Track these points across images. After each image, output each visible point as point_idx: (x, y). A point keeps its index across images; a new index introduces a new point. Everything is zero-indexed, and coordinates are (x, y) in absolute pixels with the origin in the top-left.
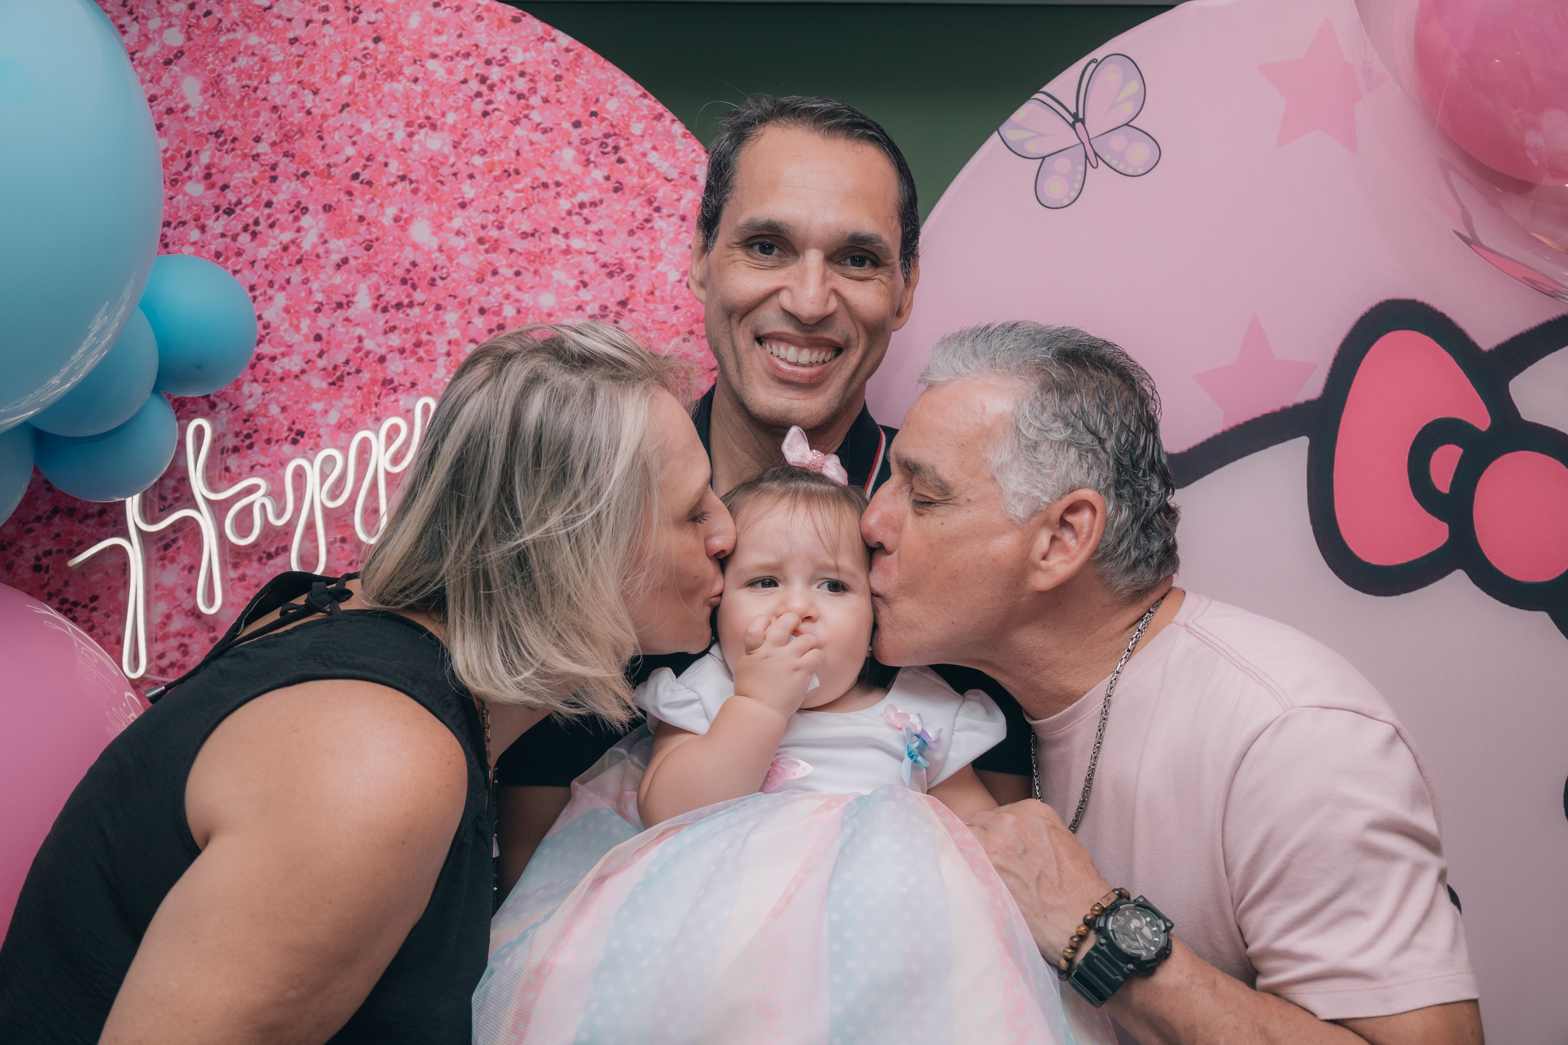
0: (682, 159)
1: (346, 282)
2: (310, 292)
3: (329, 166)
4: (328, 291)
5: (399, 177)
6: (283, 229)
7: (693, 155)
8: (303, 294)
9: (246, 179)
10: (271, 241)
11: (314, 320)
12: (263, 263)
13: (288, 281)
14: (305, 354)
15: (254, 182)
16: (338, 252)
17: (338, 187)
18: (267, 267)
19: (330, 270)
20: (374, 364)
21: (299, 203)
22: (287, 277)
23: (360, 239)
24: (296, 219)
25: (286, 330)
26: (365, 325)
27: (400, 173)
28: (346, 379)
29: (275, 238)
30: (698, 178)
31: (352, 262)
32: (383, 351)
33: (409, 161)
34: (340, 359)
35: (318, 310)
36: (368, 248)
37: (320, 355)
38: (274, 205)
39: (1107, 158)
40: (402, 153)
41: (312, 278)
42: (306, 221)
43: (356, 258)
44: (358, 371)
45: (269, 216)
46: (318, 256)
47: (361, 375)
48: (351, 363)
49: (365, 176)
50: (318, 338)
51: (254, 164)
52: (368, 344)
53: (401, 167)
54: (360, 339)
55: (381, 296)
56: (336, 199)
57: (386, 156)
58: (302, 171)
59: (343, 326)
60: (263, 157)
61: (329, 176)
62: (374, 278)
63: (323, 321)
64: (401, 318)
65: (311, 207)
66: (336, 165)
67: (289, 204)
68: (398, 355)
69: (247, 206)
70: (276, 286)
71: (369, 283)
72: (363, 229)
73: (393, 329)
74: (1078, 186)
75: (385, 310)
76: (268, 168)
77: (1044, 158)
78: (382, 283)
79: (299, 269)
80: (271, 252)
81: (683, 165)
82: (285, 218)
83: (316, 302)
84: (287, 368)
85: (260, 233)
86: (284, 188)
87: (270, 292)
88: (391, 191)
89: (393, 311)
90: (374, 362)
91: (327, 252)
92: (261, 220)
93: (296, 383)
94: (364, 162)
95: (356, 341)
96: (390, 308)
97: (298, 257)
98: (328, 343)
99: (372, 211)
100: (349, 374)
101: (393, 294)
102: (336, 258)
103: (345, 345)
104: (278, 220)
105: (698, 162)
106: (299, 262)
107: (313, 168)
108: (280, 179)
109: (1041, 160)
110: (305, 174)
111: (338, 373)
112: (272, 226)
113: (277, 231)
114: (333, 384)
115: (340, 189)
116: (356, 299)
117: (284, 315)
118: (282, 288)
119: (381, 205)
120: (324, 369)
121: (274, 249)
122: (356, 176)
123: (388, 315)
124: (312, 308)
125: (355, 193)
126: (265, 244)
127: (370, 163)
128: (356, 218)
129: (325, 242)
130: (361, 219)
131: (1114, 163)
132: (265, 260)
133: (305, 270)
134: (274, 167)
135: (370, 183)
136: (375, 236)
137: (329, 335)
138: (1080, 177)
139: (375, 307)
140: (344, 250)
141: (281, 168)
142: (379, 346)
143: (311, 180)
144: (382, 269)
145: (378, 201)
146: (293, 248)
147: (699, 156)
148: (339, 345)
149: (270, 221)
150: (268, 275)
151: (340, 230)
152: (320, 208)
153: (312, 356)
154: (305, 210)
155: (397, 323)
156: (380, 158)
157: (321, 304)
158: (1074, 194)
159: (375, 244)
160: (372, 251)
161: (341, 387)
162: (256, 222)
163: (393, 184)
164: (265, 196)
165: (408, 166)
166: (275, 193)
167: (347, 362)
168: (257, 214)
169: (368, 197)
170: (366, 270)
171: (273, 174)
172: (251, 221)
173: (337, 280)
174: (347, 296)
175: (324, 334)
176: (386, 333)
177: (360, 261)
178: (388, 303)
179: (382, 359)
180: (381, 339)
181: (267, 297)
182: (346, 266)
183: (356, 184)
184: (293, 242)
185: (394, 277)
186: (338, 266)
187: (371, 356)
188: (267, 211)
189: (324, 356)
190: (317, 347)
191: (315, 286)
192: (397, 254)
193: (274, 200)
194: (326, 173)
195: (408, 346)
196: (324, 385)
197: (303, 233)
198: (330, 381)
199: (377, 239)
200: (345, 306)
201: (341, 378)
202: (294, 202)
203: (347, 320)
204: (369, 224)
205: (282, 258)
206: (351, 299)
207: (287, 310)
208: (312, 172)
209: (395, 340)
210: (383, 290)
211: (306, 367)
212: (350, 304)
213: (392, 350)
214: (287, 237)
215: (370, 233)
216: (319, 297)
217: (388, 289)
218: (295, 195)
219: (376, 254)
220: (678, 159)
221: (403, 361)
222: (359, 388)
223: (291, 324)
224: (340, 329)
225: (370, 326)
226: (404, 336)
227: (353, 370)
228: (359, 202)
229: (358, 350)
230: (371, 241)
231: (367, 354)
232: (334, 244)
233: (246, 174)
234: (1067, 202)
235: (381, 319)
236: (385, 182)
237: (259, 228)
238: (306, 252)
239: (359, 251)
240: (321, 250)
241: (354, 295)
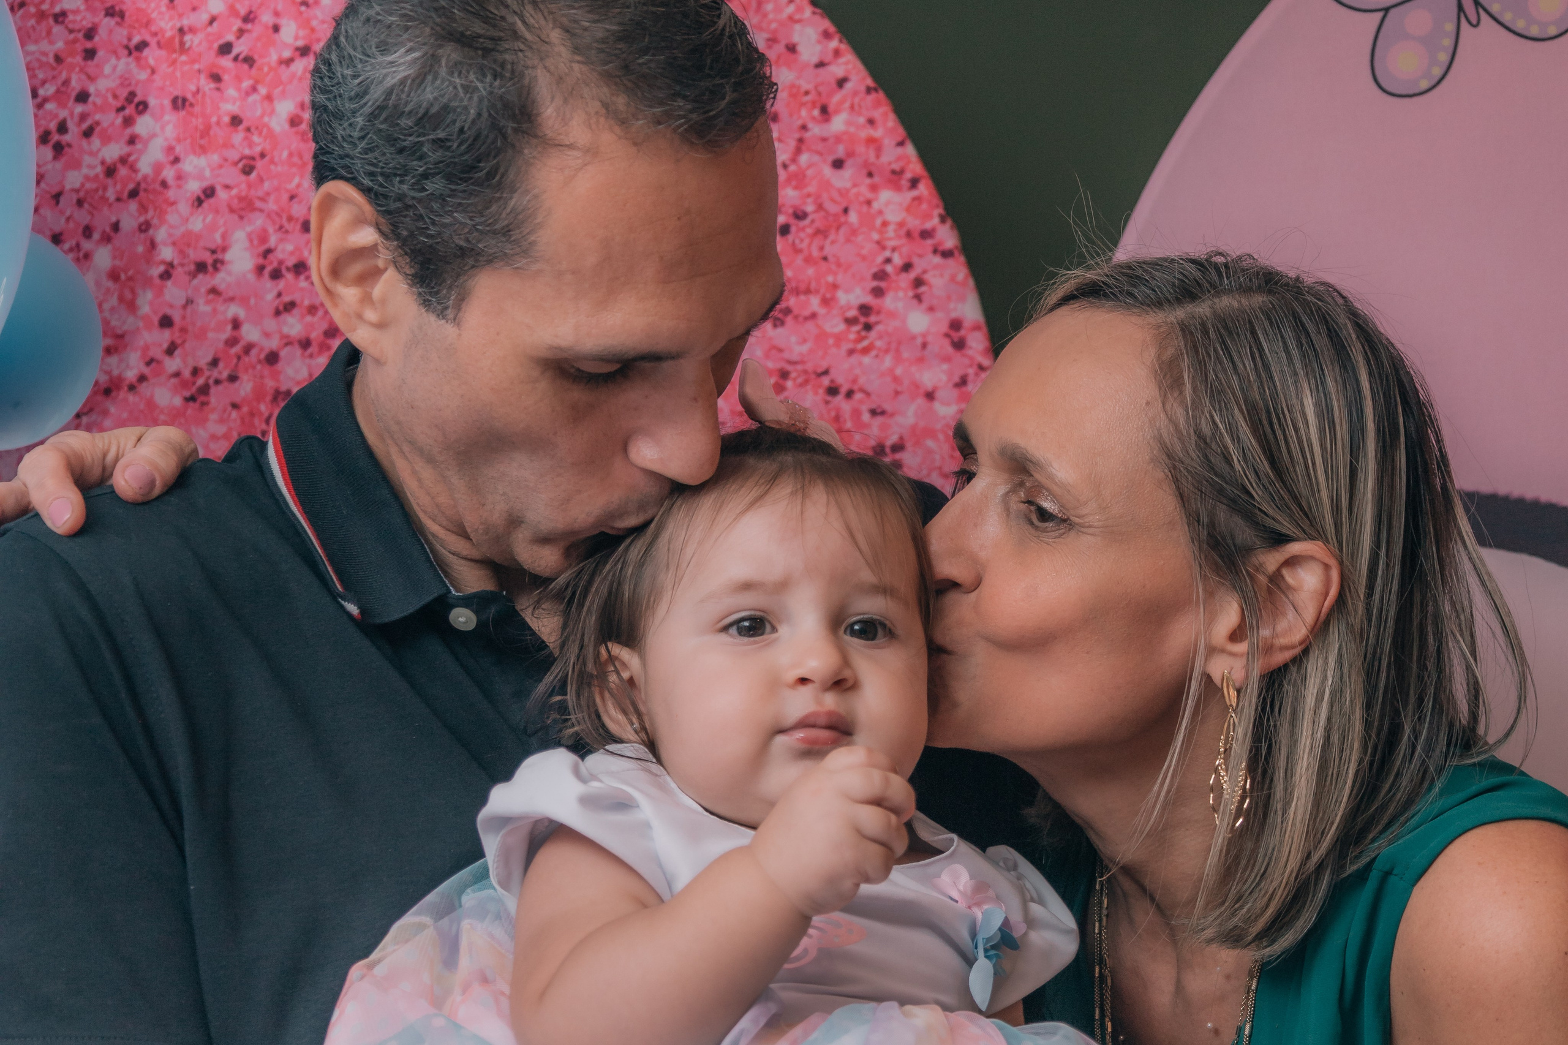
0: (771, 16)
1: (212, 228)
2: (153, 245)
3: (181, 31)
4: (182, 244)
5: (297, 49)
6: (106, 140)
7: (791, 9)
8: (140, 249)
9: (45, 54)
10: (87, 160)
11: (159, 293)
12: (75, 197)
13: (116, 227)
14: (146, 348)
15: (58, 59)
16: (200, 177)
17: (196, 66)
18: (80, 203)
19: (184, 207)
20: (259, 367)
21: (132, 94)
22: (114, 219)
23: (234, 155)
24: (128, 122)
25: (113, 309)
26: (244, 301)
27: (300, 43)
28: (213, 390)
29: (93, 154)
30: (800, 48)
31: (222, 195)
32: (273, 344)
33: (314, 23)
34: (203, 358)
35: (166, 275)
36: (248, 170)
37: (170, 351)
38: (91, 99)
39: (1495, 8)
40: (303, 8)
41: (155, 221)
42: (143, 125)
43: (227, 187)
44: (233, 378)
45: (83, 117)
46: (164, 184)
47: (237, 384)
48: (221, 365)
49: (241, 47)
50: (166, 322)
51: (57, 29)
52: (250, 333)
53: (301, 33)
54: (236, 324)
55: (268, 252)
56: (193, 88)
57: (277, 14)
58: (136, 39)
59: (207, 302)
60: (71, 17)
61: (183, 49)
62: (258, 221)
63: (174, 293)
64: (302, 289)
65: (152, 102)
66: (192, 30)
67: (115, 97)
68: (298, 351)
69: (46, 100)
70: (96, 236)
71: (249, 229)
72: (238, 137)
73: (290, 306)
74: (1444, 57)
75: (276, 275)
76: (80, 35)
77: (1387, 10)
78: (271, 230)
79: (133, 206)
80: (87, 178)
81: (774, 26)
82: (109, 120)
83: (163, 262)
84: (115, 373)
85: (69, 145)
86: (107, 69)
87: (87, 245)
88: (285, 73)
89: (289, 276)
90: (260, 361)
91: (179, 177)
92: (71, 125)
93: (131, 398)
94: (237, 24)
95: (229, 327)
96: (284, 271)
97: (131, 186)
98: (184, 330)
99: (253, 108)
100: (217, 382)
101: (290, 247)
102: (194, 187)
103: (210, 335)
104: (98, 123)
105: (799, 21)
106: (134, 194)
107: (155, 34)
108: (101, 54)
109: (1380, 15)
110: (142, 45)
111: (200, 381)
112: (88, 134)
113: (96, 142)
114: (192, 399)
115: (199, 71)
116: (228, 256)
117: (110, 284)
118: (106, 239)
119: (269, 98)
120: (177, 374)
121: (92, 173)
122: (225, 49)
123: (282, 284)
124: (156, 271)
125: (226, 77)
126: (76, 165)
127: (249, 26)
128: (226, 119)
129: (177, 160)
130: (236, 121)
131: (1507, 18)
132: (77, 191)
133: (143, 208)
134: (90, 34)
135: (249, 61)
136: (258, 149)
137: (184, 317)
138: (1448, 42)
139: (260, 270)
140: (207, 173)
141: (102, 34)
142: (267, 335)
143: (152, 55)
144: (272, 206)
145: (263, 91)
146: (123, 171)
147: (800, 9)
148: (201, 335)
149: (85, 126)
150: (82, 217)
151: (202, 141)
152: (167, 102)
153: (157, 353)
154: (143, 107)
155: (296, 297)
156: (267, 18)
157: (171, 265)
158: (1437, 72)
159: (259, 164)
160: (254, 175)
161: (205, 404)
162: (62, 128)
163: (288, 62)
164: (76, 84)
165: (313, 30)
166: (92, 79)
167: (215, 363)
168: (63, 114)
169: (246, 84)
170: (244, 207)
171: (89, 45)
172: (53, 126)
173: (197, 224)
174: (214, 252)
175: (176, 316)
176: (278, 313)
177: (234, 192)
178: (281, 262)
179: (272, 358)
180: (271, 324)
181: (81, 254)
182: (212, 201)
183: (226, 62)
184: (123, 160)
185: (290, 219)
186: (199, 202)
187: (254, 352)
188: (79, 109)
189: (177, 352)
190: (165, 337)
191: (161, 234)
192: (296, 180)
193: (92, 89)
194: (177, 44)
195: (316, 335)
196: (178, 401)
197: (139, 146)
198: (187, 394)
199: (263, 155)
200: (210, 268)
201: (205, 390)
202: (123, 93)
203: (214, 291)
204: (248, 130)
205: (105, 188)
206: (219, 256)
207: (114, 275)
208: (153, 42)
209: (293, 325)
210: (273, 241)
211: (146, 371)
212: (217, 265)
213: (288, 342)
214: (112, 152)
215: (251, 145)
216: (167, 253)
217: (281, 240)
218: (125, 80)
219: (261, 180)
220: (765, 15)
221: (307, 361)
222: (235, 406)
223: (121, 299)
224: (203, 307)
225: (252, 301)
226: (309, 318)
227: (225, 374)
228: (232, 92)
229: (232, 342)
230: (253, 158)
231: (248, 348)
232: (192, 164)
233: (44, 46)
234: (1424, 85)
235: (269, 291)
236: (274, 57)
237: (67, 138)
238: (145, 177)
239: (232, 176)
240: (169, 174)
241: (224, 249)
